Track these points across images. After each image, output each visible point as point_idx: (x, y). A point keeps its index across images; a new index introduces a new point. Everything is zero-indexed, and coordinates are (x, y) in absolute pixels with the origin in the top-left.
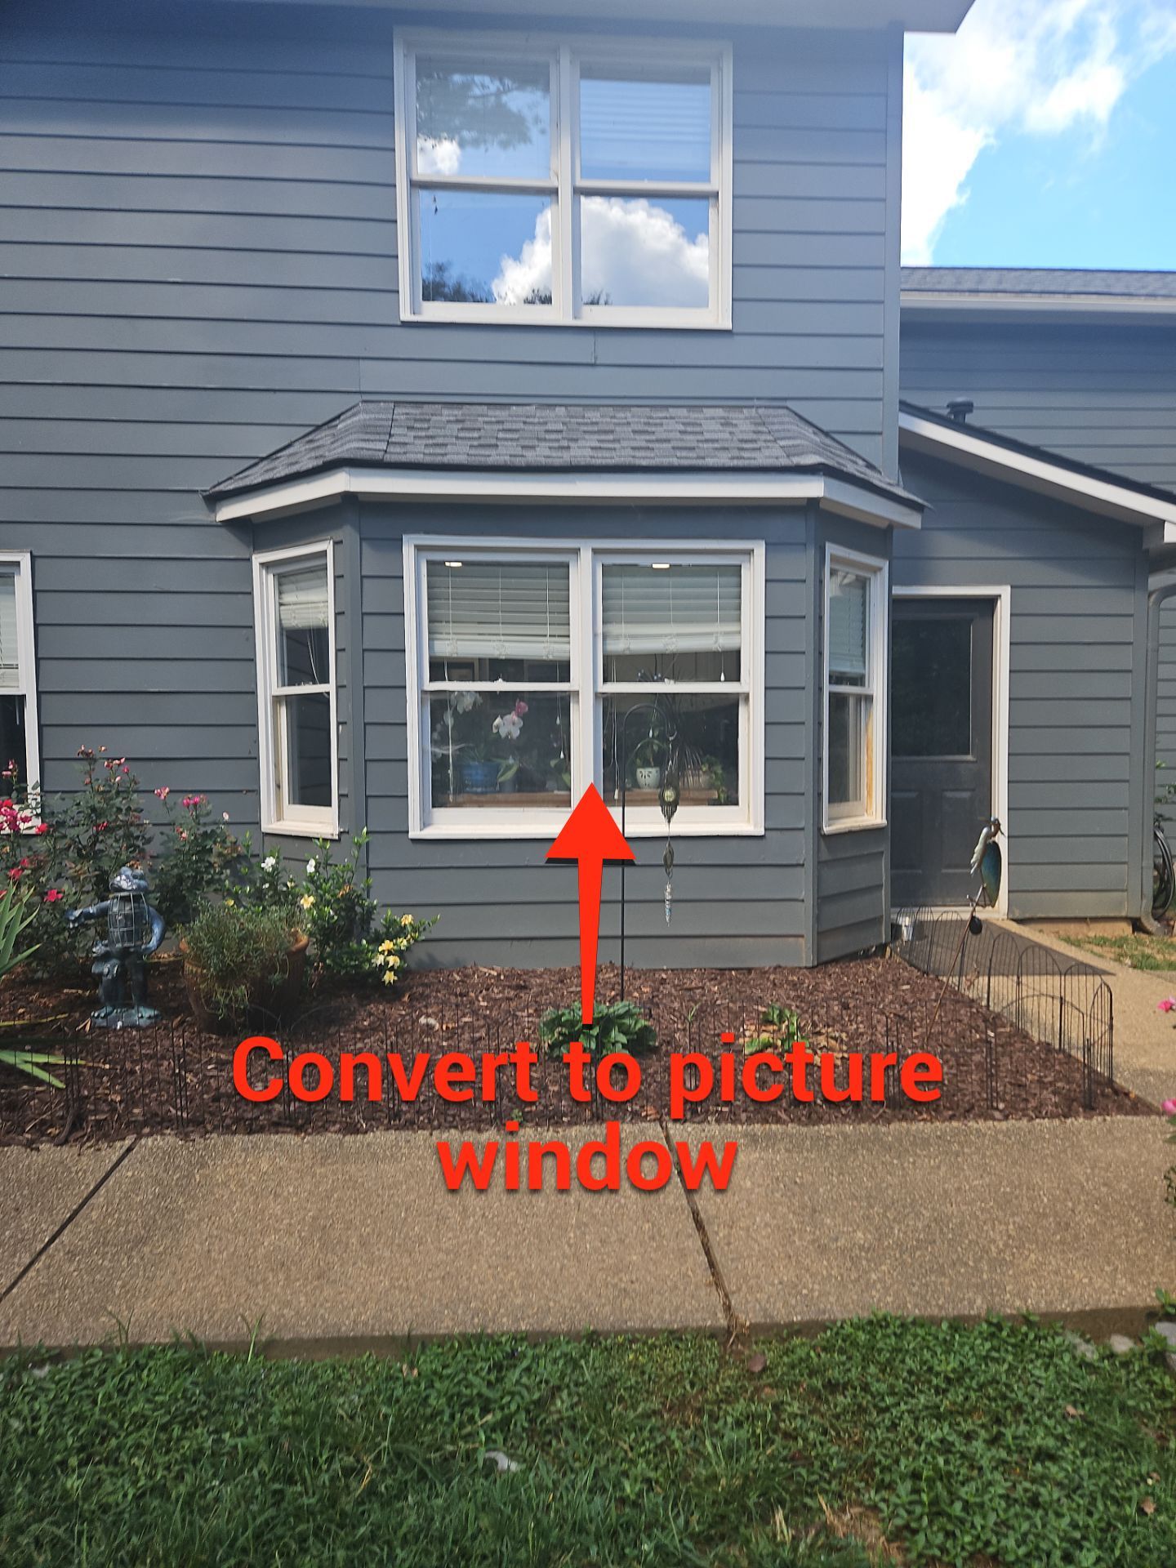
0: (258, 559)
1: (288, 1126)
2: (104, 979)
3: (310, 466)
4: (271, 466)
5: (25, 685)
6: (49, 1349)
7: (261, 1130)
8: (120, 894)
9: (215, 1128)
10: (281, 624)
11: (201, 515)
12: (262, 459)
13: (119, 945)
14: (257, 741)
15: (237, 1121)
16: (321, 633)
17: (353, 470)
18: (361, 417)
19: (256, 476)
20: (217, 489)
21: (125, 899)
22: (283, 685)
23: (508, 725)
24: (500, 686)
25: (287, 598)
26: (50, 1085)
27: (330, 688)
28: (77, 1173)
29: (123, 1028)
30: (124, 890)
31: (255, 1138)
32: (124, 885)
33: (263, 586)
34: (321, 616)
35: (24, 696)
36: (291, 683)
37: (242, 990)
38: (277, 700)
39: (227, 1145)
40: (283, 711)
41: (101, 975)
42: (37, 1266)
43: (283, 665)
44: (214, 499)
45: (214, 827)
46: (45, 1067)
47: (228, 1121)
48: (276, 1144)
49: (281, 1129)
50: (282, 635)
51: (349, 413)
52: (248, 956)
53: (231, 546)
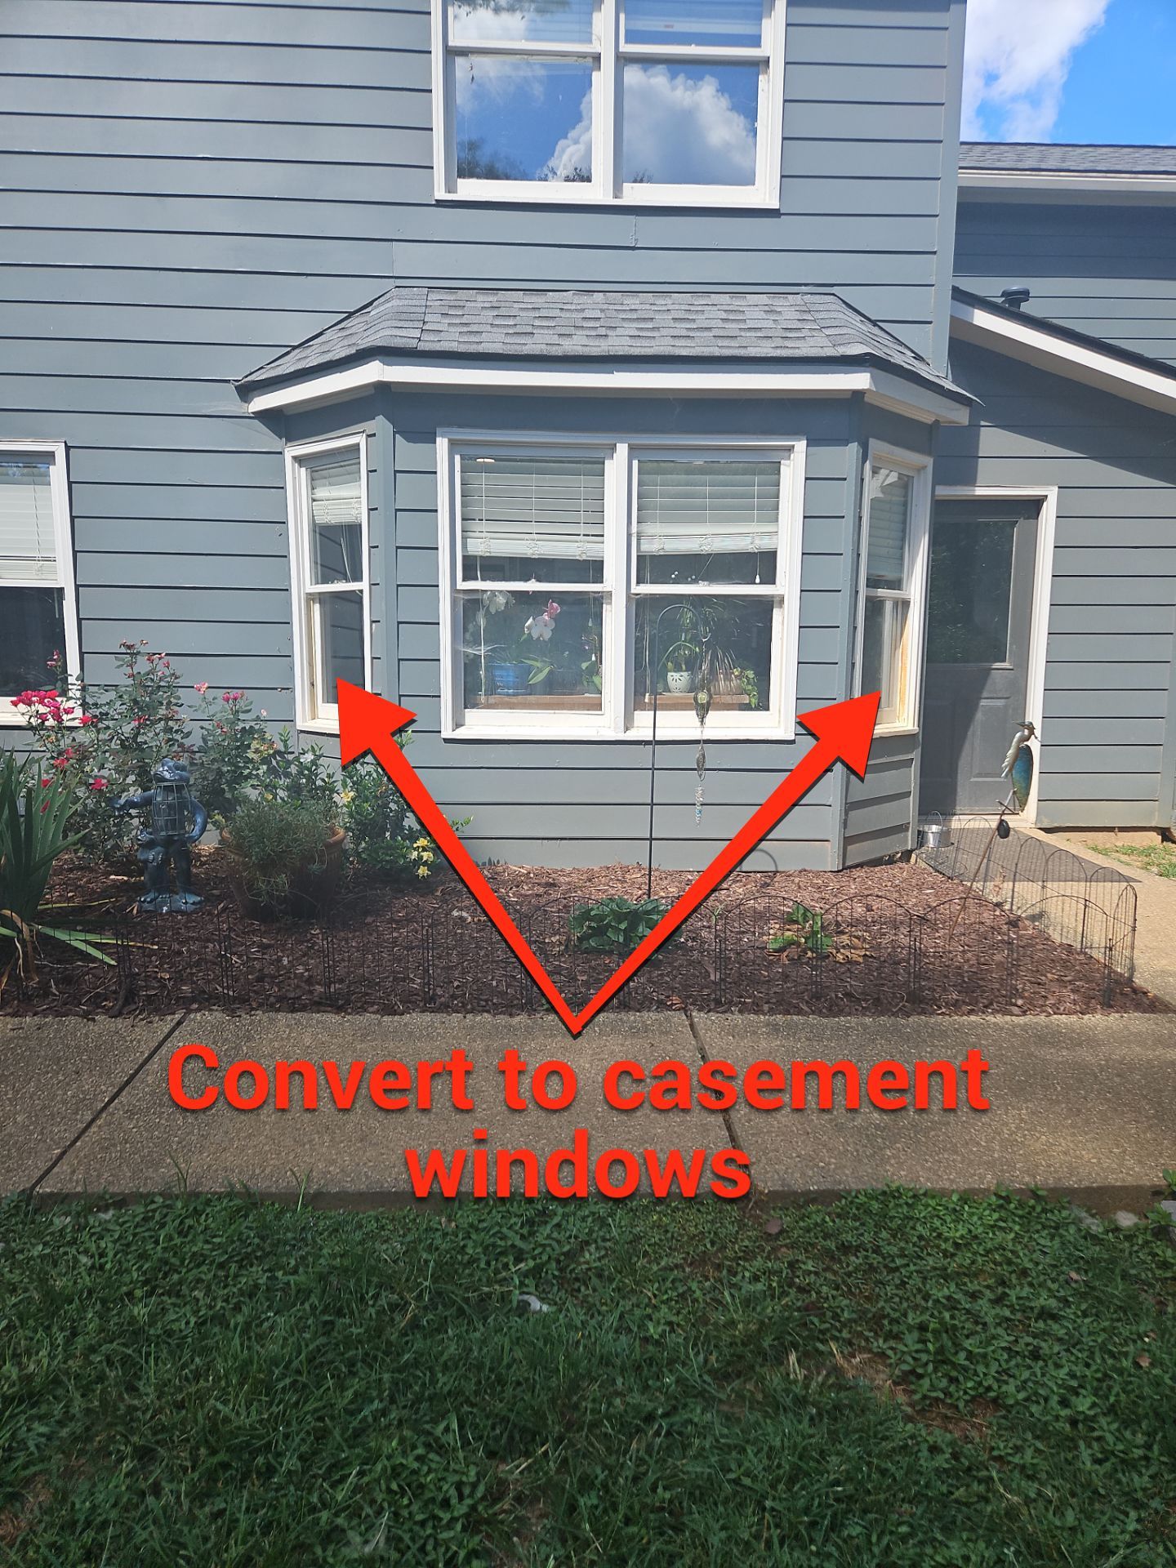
0: (292, 451)
1: (330, 1006)
2: (150, 865)
3: (343, 355)
4: (303, 355)
5: (62, 577)
6: (113, 1195)
7: (303, 1009)
8: (163, 784)
9: (260, 1005)
10: (314, 520)
11: (235, 406)
12: (294, 348)
13: (163, 833)
14: (291, 639)
15: (280, 999)
16: (353, 530)
17: (387, 359)
18: (395, 303)
19: (288, 366)
20: (249, 379)
21: (168, 789)
22: (317, 583)
23: (538, 626)
24: (533, 586)
25: (321, 493)
26: (102, 961)
27: (364, 585)
28: (132, 1041)
29: (169, 912)
30: (167, 780)
31: (298, 1015)
32: (167, 775)
33: (296, 479)
34: (354, 512)
35: (62, 589)
36: (325, 581)
37: (282, 878)
38: (311, 598)
39: (271, 1021)
40: (317, 608)
41: (146, 861)
42: (99, 1122)
43: (316, 563)
44: (247, 390)
45: (253, 724)
46: (96, 946)
47: (272, 999)
48: (318, 1022)
49: (322, 1008)
50: (315, 531)
51: (382, 300)
52: (288, 846)
53: (266, 439)
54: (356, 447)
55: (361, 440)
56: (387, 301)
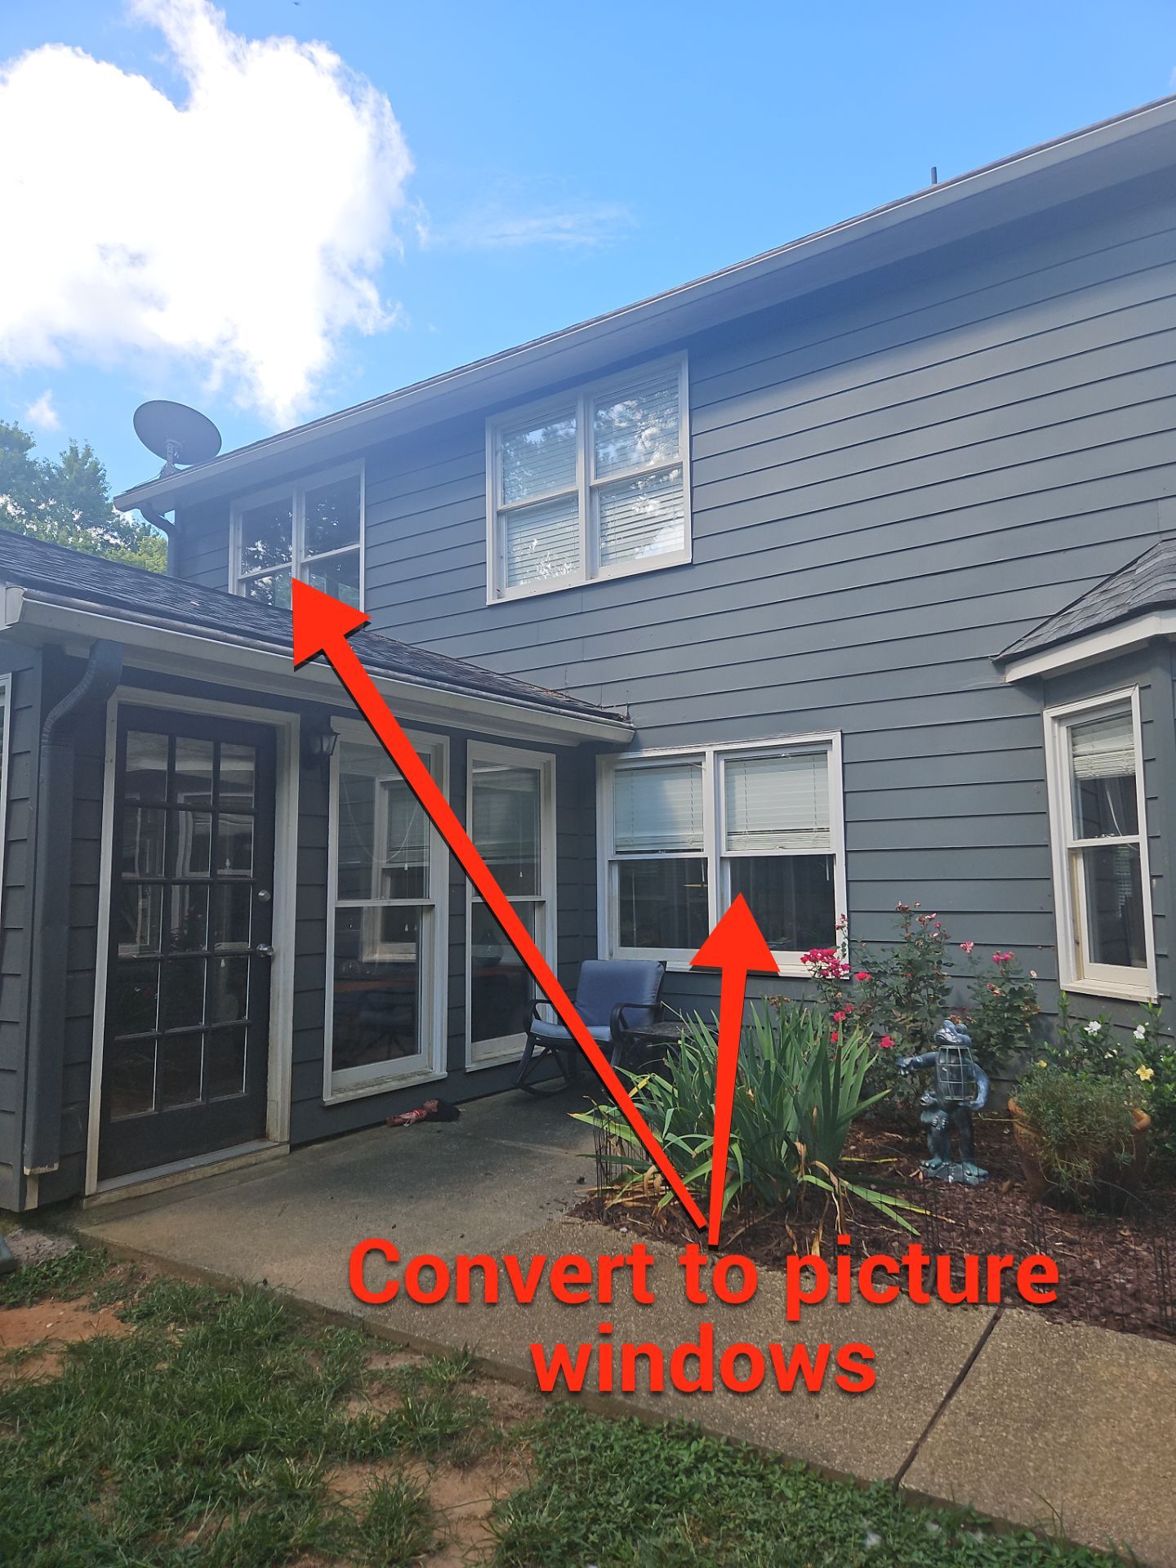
0: (1048, 714)
2: (933, 1129)
5: (835, 845)
6: (979, 1515)
7: (1134, 1330)
8: (948, 1047)
9: (1082, 1316)
10: (1075, 775)
11: (990, 678)
12: (1054, 616)
14: (1052, 895)
15: (1107, 1312)
16: (1130, 780)
17: (1164, 613)
18: (1164, 556)
19: (1049, 634)
20: (1005, 654)
22: (1079, 838)
25: (1081, 749)
26: (904, 1228)
27: (1141, 838)
29: (955, 1183)
31: (1130, 1337)
32: (950, 1038)
33: (1056, 739)
34: (1124, 764)
35: (833, 856)
36: (1088, 835)
37: (1085, 1166)
38: (1073, 852)
39: (1100, 1338)
40: (1080, 865)
41: (930, 1125)
43: (1078, 817)
44: (1003, 663)
45: (1022, 985)
47: (1095, 1311)
49: (1159, 1335)
50: (1076, 787)
51: (1147, 557)
52: (1090, 1127)
53: (1022, 704)
54: (1128, 700)
55: (1134, 693)
56: (1155, 556)
